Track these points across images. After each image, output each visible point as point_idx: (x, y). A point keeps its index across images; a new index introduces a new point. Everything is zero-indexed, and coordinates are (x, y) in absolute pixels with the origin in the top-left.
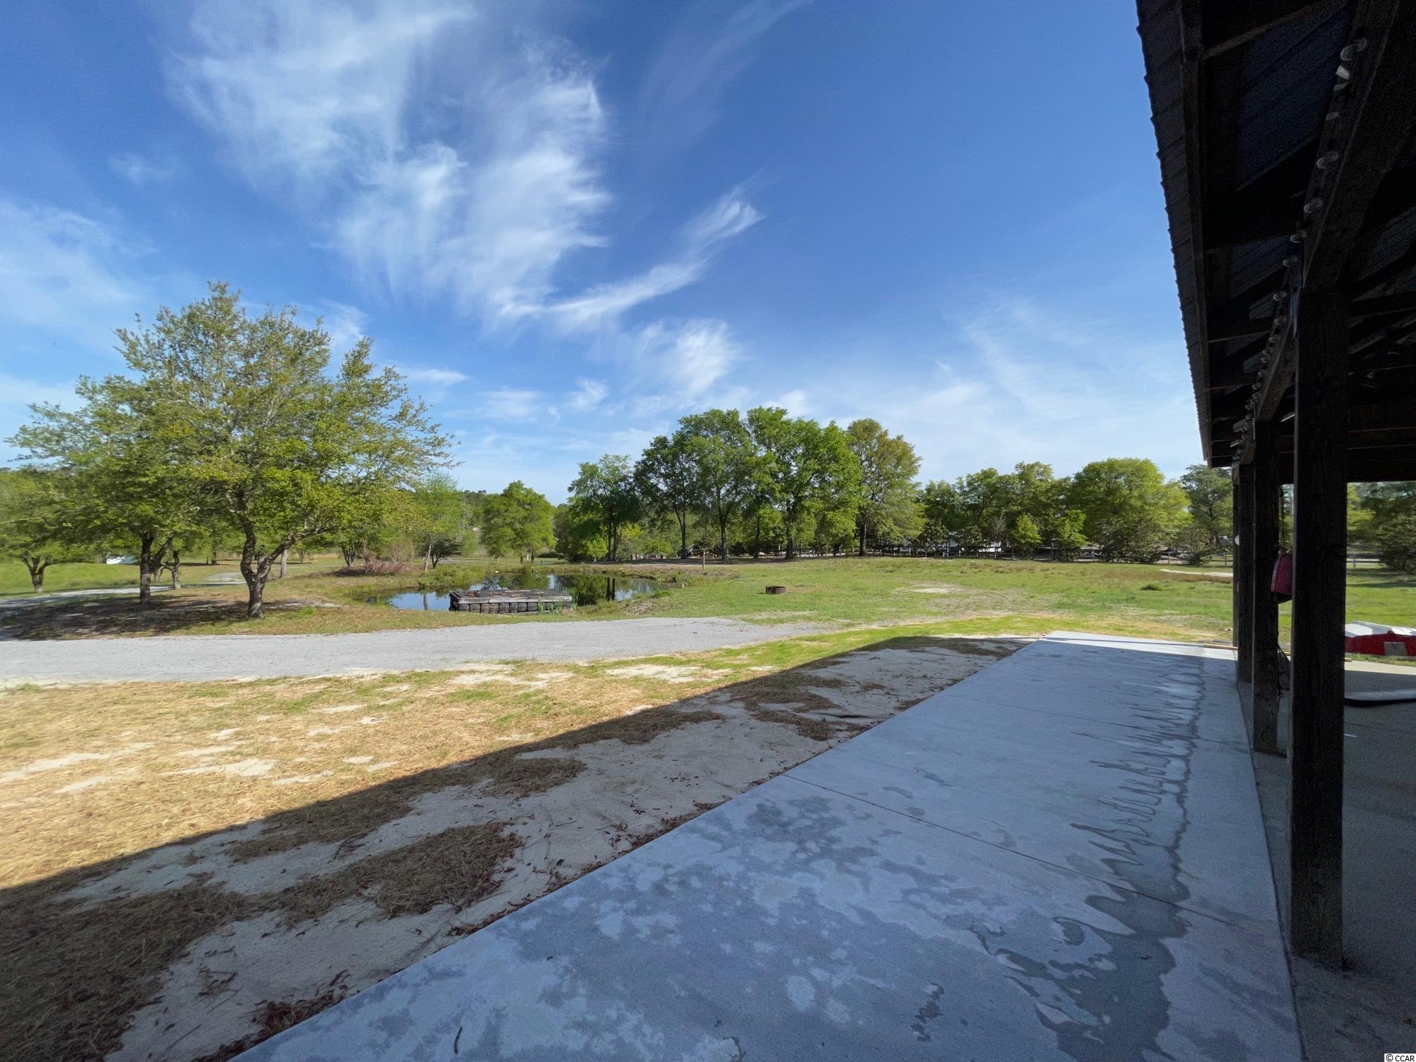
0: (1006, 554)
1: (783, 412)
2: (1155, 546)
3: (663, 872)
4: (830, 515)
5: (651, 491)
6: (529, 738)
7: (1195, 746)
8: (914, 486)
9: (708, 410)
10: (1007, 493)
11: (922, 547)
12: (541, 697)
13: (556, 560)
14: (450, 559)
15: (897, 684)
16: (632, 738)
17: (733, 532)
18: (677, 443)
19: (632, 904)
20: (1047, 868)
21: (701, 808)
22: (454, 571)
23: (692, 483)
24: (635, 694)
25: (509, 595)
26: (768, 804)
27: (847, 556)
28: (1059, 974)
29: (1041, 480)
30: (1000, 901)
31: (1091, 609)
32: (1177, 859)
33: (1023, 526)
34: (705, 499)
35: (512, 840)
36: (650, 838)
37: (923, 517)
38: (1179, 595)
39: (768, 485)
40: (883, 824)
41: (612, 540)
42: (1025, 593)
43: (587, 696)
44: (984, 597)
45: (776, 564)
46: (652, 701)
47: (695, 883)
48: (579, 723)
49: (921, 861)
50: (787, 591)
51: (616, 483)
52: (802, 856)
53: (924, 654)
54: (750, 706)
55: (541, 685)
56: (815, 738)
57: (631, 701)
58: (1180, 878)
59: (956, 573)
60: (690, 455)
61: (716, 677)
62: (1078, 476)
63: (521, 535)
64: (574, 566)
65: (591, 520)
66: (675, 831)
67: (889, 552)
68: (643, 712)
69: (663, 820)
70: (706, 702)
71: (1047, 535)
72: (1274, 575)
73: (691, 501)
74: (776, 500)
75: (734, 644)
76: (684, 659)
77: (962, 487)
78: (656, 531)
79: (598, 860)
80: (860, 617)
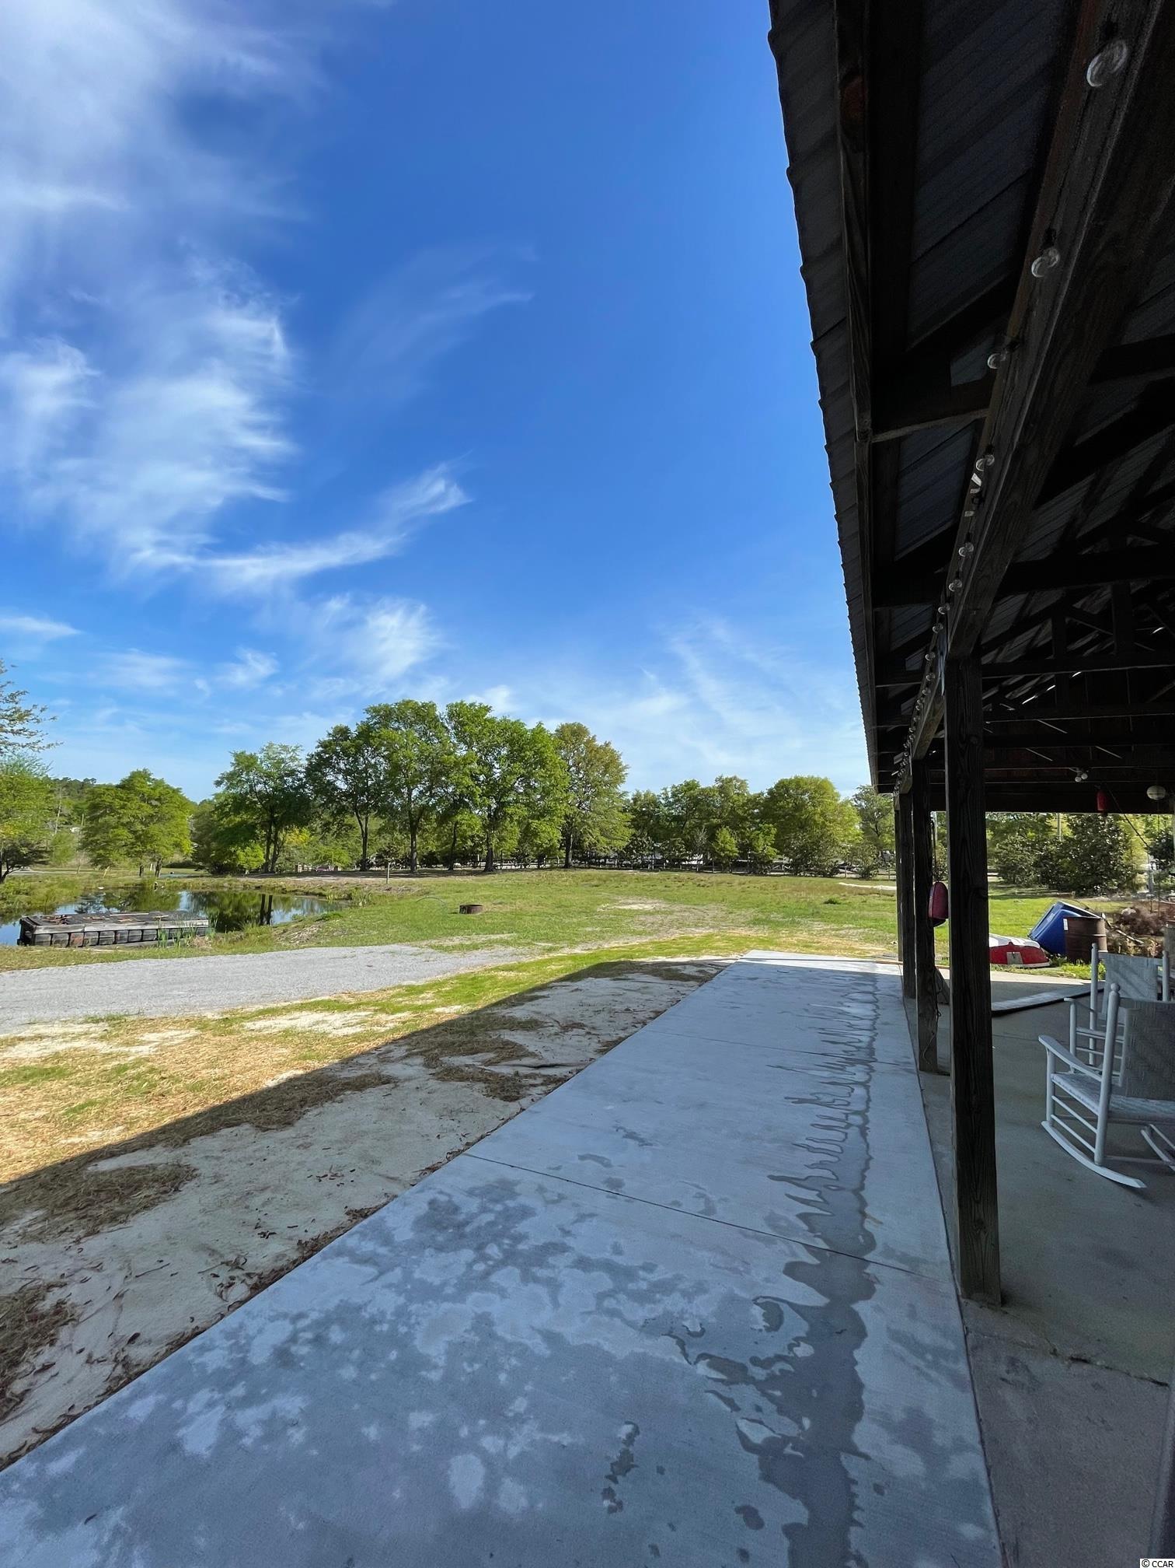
0: (707, 867)
1: (488, 709)
2: (835, 860)
3: (291, 1327)
4: (535, 823)
5: (327, 789)
6: (115, 1135)
7: (874, 1071)
8: (621, 796)
9: (400, 700)
10: (708, 805)
11: (629, 860)
12: (143, 1069)
13: (192, 871)
14: (29, 870)
15: (599, 1021)
16: (269, 1121)
17: (426, 839)
18: (360, 735)
19: (239, 1391)
20: (746, 1236)
21: (355, 1217)
22: (31, 888)
23: (378, 783)
24: (282, 1055)
25: (117, 921)
26: (443, 1198)
27: (551, 868)
28: (759, 1373)
29: (738, 794)
30: (701, 1288)
31: (783, 925)
32: (863, 1203)
33: (722, 839)
34: (393, 801)
35: (57, 1313)
36: (277, 1275)
37: (629, 827)
38: (854, 908)
39: (467, 788)
40: (577, 1205)
41: (272, 847)
42: (725, 908)
43: (212, 1064)
44: (687, 914)
45: (474, 877)
46: (304, 1064)
47: (336, 1335)
48: (196, 1105)
49: (617, 1250)
50: (485, 909)
51: (281, 778)
52: (480, 1267)
53: (627, 983)
54: (431, 1062)
55: (145, 1051)
56: (506, 1099)
57: (275, 1066)
58: (869, 1226)
59: (660, 887)
60: (376, 749)
61: (392, 1025)
62: (771, 792)
63: (143, 839)
64: (216, 880)
65: (243, 822)
66: (316, 1257)
67: (595, 864)
68: (290, 1080)
69: (300, 1242)
70: (375, 1061)
71: (745, 848)
72: (931, 902)
73: (377, 803)
74: (476, 805)
75: (417, 978)
76: (353, 1001)
77: (667, 798)
78: (329, 837)
79: (194, 1325)
80: (563, 939)
